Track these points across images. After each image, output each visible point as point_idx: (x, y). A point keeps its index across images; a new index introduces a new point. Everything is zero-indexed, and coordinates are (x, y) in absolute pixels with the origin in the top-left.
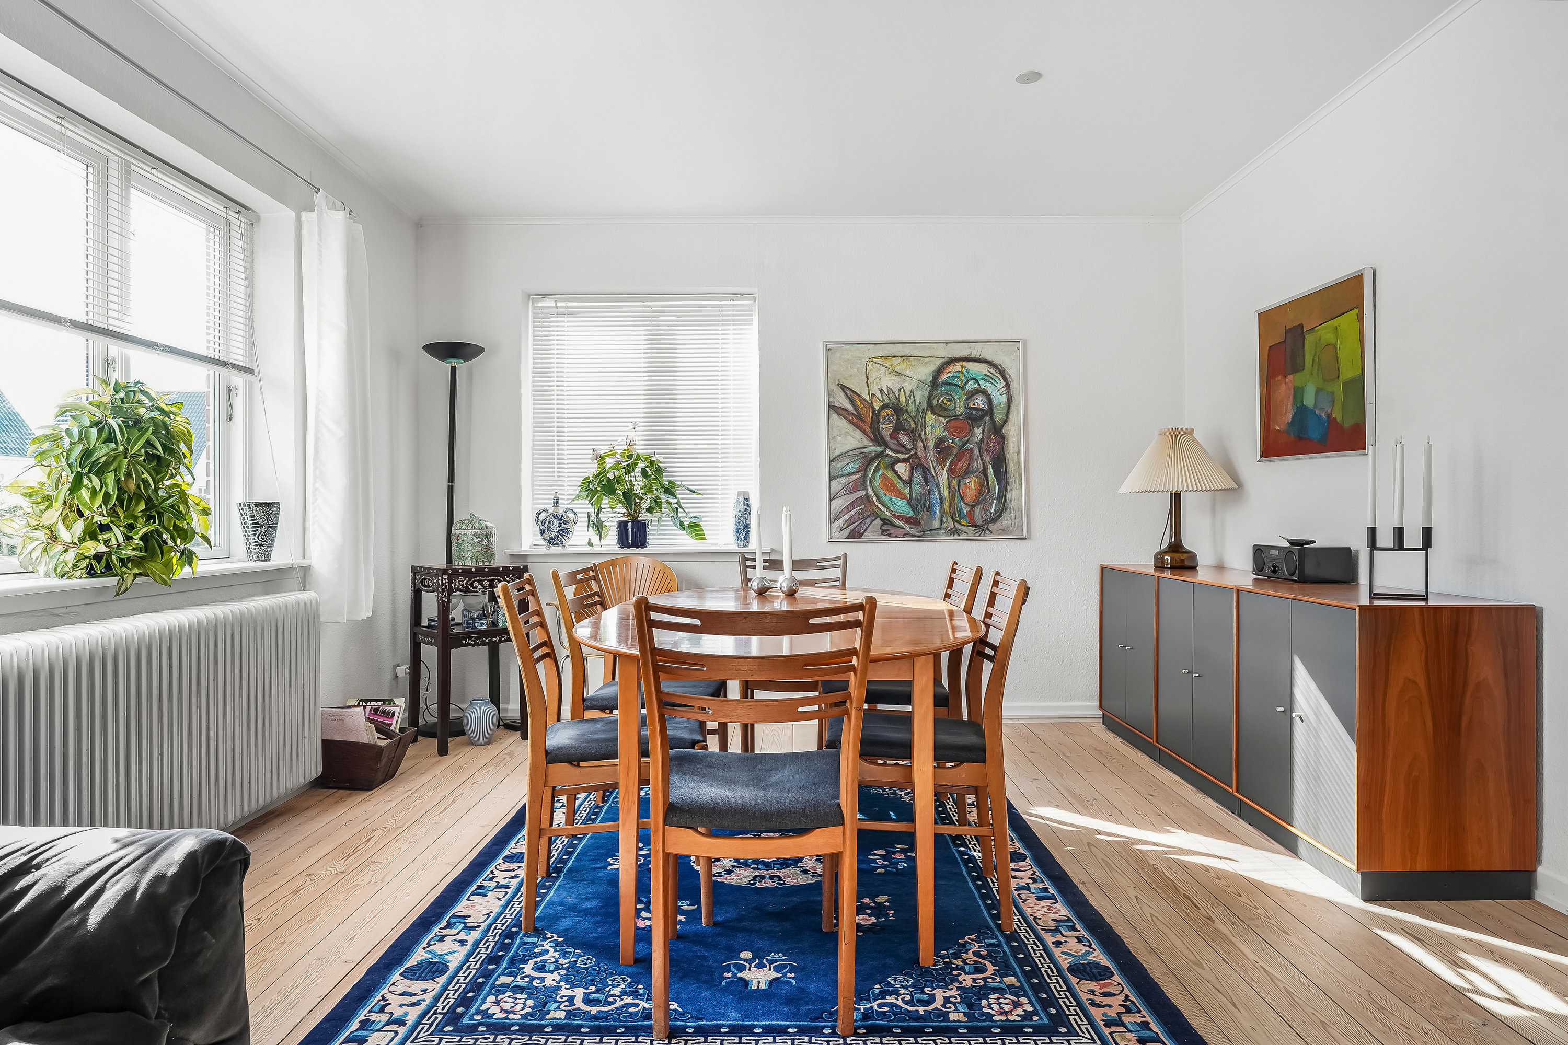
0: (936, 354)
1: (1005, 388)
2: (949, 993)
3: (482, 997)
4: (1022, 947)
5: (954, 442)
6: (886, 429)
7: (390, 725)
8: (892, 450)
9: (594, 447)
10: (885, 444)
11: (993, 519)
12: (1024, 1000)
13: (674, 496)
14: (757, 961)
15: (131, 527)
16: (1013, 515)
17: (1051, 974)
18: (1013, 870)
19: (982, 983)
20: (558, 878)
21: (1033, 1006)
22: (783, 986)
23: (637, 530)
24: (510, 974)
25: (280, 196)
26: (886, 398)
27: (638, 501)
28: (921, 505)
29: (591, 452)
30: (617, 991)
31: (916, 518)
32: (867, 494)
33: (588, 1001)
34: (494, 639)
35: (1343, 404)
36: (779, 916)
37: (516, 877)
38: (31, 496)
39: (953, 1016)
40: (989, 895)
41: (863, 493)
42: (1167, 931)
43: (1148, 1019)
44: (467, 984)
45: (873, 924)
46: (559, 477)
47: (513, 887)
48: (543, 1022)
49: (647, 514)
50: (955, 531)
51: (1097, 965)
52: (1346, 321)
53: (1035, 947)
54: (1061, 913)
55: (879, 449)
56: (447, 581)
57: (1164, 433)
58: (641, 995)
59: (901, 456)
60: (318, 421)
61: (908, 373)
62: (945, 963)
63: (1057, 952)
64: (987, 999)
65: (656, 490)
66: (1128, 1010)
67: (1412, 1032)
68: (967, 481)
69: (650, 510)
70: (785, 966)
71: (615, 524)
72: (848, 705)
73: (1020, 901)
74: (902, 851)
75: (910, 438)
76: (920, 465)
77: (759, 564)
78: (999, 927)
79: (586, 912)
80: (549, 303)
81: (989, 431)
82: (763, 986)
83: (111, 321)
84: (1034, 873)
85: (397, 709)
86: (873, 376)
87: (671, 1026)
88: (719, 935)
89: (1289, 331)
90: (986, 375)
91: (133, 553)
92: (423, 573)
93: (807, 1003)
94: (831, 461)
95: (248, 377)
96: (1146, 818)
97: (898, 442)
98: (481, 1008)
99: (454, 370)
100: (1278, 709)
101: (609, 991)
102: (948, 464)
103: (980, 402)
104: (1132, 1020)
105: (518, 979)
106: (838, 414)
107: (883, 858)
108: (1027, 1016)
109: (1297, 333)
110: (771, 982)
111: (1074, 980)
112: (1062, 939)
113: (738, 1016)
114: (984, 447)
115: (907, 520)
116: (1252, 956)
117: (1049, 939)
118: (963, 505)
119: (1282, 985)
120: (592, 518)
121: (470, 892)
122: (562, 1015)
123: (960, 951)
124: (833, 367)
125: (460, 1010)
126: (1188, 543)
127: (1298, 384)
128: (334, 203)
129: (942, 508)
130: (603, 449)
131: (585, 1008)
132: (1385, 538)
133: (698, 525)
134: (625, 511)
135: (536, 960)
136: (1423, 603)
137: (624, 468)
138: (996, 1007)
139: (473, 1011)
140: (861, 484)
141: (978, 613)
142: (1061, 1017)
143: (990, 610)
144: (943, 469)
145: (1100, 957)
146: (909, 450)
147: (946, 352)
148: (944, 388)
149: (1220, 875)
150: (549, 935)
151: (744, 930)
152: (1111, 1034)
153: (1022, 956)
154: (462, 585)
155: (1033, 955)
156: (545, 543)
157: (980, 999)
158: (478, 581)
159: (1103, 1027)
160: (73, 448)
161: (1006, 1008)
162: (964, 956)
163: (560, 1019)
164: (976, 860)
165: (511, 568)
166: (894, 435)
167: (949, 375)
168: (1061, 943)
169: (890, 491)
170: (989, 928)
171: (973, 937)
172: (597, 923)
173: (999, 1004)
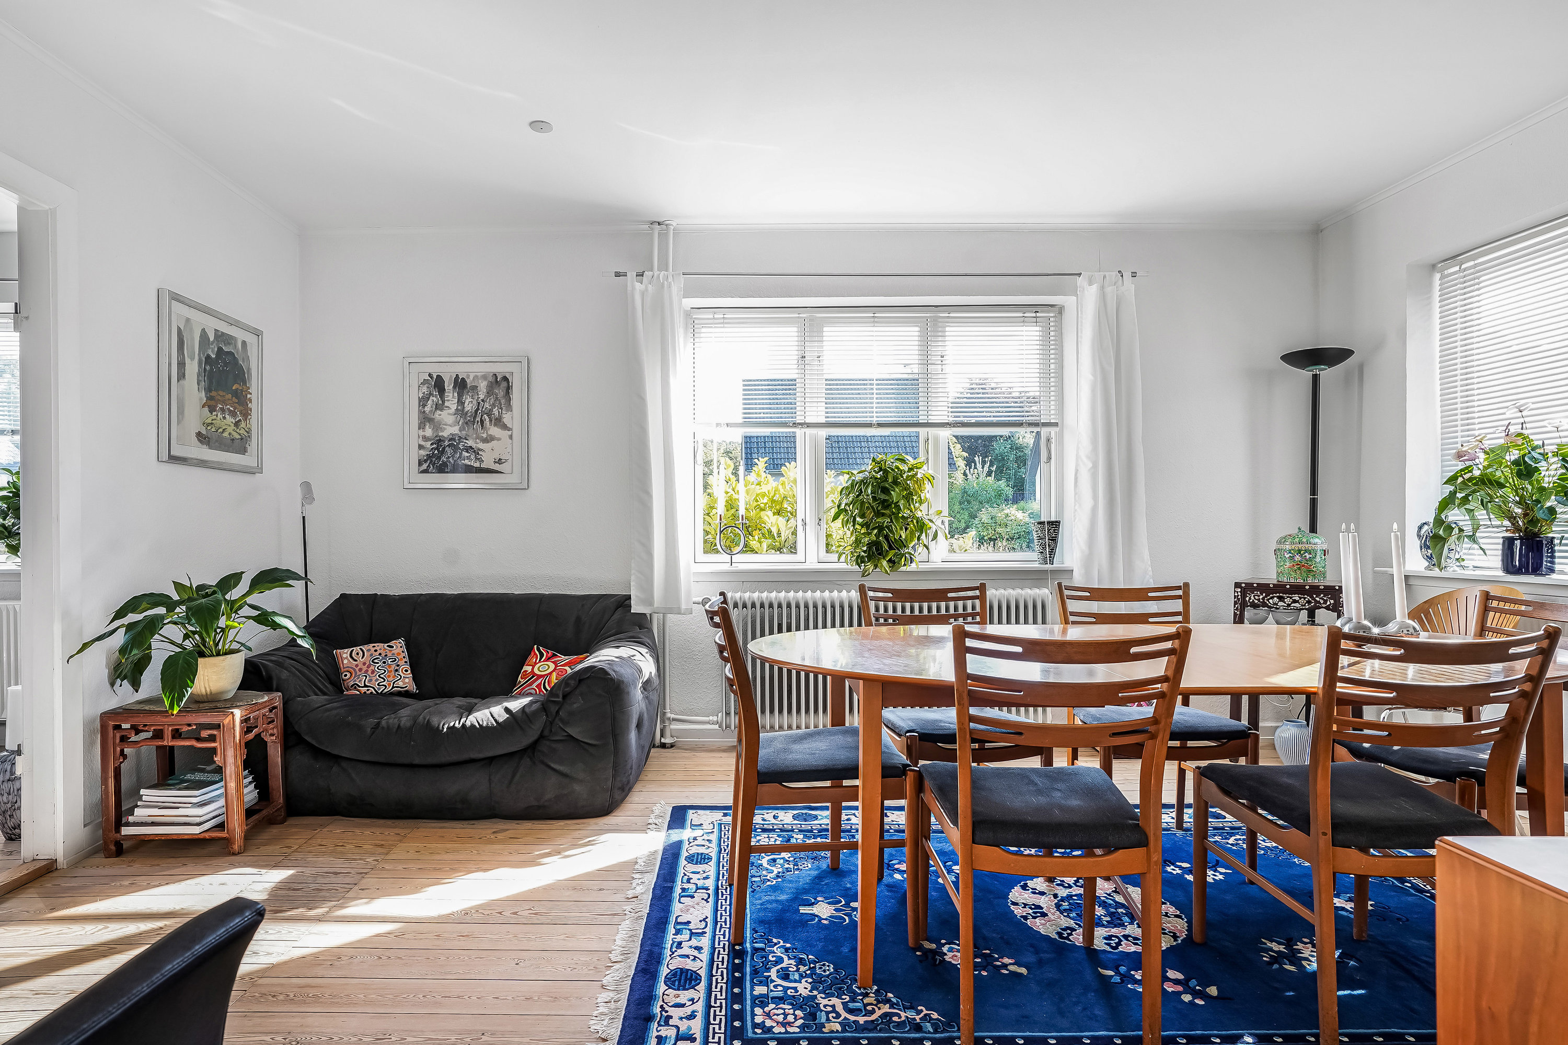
56: (1239, 594)
71: (1501, 541)
80: (1454, 267)
99: (1316, 378)
154: (1259, 600)
158: (1278, 597)
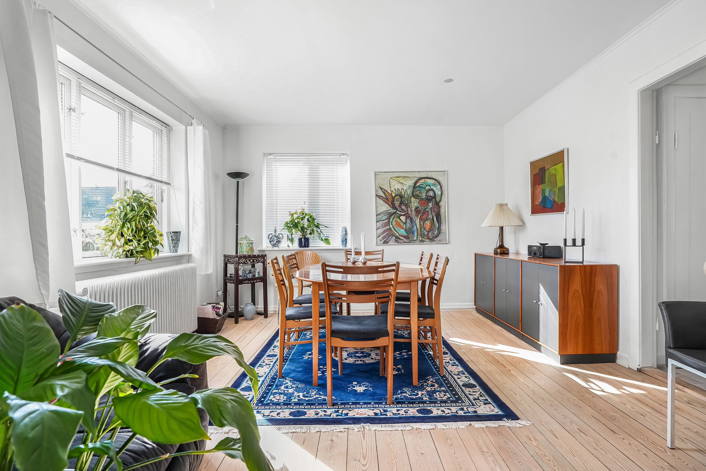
0: (415, 176)
1: (440, 189)
2: (423, 393)
3: (269, 396)
4: (447, 379)
5: (421, 208)
6: (397, 204)
7: (219, 312)
8: (399, 211)
9: (290, 211)
10: (397, 209)
11: (436, 236)
12: (447, 394)
13: (319, 228)
14: (359, 385)
15: (139, 241)
16: (443, 235)
17: (456, 387)
18: (444, 357)
19: (434, 389)
20: (287, 362)
21: (450, 395)
22: (368, 391)
23: (306, 241)
24: (277, 389)
25: (180, 121)
26: (397, 192)
27: (306, 230)
28: (409, 231)
29: (288, 212)
30: (313, 394)
31: (408, 236)
32: (390, 227)
33: (304, 396)
34: (254, 281)
35: (558, 196)
36: (365, 372)
37: (272, 361)
38: (105, 230)
39: (424, 399)
40: (436, 364)
41: (388, 227)
42: (495, 374)
43: (487, 398)
44: (263, 392)
45: (397, 374)
46: (276, 221)
47: (272, 365)
48: (291, 402)
49: (309, 235)
50: (422, 241)
51: (472, 384)
52: (559, 166)
53: (451, 379)
54: (460, 370)
55: (394, 211)
56: (238, 260)
57: (497, 205)
58: (322, 395)
59: (402, 213)
60: (194, 202)
61: (405, 183)
62: (421, 384)
63: (458, 381)
64: (436, 394)
65: (312, 226)
66: (481, 396)
67: (570, 400)
68: (427, 222)
69: (310, 234)
70: (368, 386)
71: (298, 239)
72: (390, 297)
73: (446, 366)
74: (405, 352)
75: (406, 207)
76: (409, 217)
77: (353, 253)
78: (439, 374)
79: (299, 372)
80: (272, 157)
81: (434, 204)
82: (362, 391)
83: (126, 168)
84: (451, 358)
85: (221, 306)
86: (392, 184)
87: (333, 403)
88: (345, 377)
89: (540, 169)
90: (433, 184)
91: (141, 249)
92: (229, 257)
93: (377, 396)
94: (377, 215)
95: (168, 186)
96: (490, 341)
97: (401, 208)
98: (269, 399)
99: (238, 182)
100: (534, 301)
101: (311, 394)
102: (419, 216)
103: (431, 194)
104: (482, 399)
105: (280, 390)
106: (379, 198)
107: (399, 354)
108: (449, 398)
109: (543, 170)
110: (364, 390)
111: (464, 388)
112: (460, 377)
113: (354, 400)
114: (433, 210)
115: (405, 237)
116: (522, 381)
117: (456, 377)
118: (425, 231)
119: (531, 389)
120: (289, 237)
121: (257, 366)
122: (297, 400)
123: (426, 381)
124: (377, 181)
125: (262, 399)
126: (506, 245)
127: (543, 188)
128: (198, 123)
129: (417, 232)
130: (293, 212)
131: (304, 398)
132: (570, 243)
133: (328, 239)
134: (301, 234)
135: (284, 385)
136: (582, 264)
137: (301, 218)
138: (438, 396)
139: (267, 400)
140: (388, 224)
141: (431, 269)
142: (459, 398)
143: (436, 268)
144: (418, 218)
145: (472, 382)
146: (405, 211)
147: (418, 175)
148: (418, 188)
149: (514, 358)
150: (287, 378)
151: (353, 376)
152: (475, 402)
153: (447, 382)
154: (243, 261)
155: (450, 381)
156: (272, 246)
157: (433, 394)
158: (249, 260)
159: (473, 401)
160: (121, 213)
161: (442, 396)
162: (428, 382)
163: (296, 401)
164: (431, 354)
165: (260, 255)
166: (400, 206)
167: (420, 184)
168: (460, 378)
169: (399, 226)
170: (436, 374)
171: (430, 377)
172: (302, 375)
173: (439, 395)
